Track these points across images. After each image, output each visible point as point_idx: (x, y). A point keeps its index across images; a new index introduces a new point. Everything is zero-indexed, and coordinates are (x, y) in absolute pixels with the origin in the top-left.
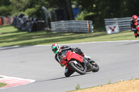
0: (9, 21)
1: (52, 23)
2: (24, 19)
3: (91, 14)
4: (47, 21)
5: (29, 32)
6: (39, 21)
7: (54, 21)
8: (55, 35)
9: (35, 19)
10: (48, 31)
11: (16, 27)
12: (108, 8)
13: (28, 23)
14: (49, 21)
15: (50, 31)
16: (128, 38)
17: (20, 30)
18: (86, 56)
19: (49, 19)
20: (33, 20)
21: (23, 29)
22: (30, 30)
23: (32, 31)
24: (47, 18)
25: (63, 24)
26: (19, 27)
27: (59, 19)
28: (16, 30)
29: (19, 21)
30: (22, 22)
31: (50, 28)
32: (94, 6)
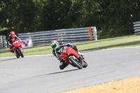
3: (5, 29)
12: (21, 22)
16: (42, 52)
32: (8, 21)
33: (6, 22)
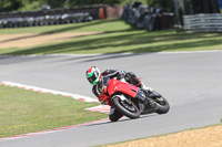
0: (116, 13)
1: (186, 17)
2: (142, 9)
4: (177, 14)
5: (149, 31)
6: (165, 14)
7: (188, 14)
8: (190, 36)
9: (158, 10)
10: (178, 30)
11: (127, 23)
13: (147, 17)
14: (181, 14)
15: (183, 30)
17: (134, 27)
18: (145, 87)
19: (180, 10)
20: (154, 12)
21: (139, 25)
22: (151, 27)
23: (154, 30)
24: (177, 9)
25: (203, 19)
26: (133, 22)
27: (196, 12)
28: (128, 27)
29: (133, 13)
30: (138, 14)
31: (182, 24)
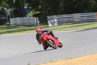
3: (38, 12)
12: (49, 8)
15: (10, 25)
25: (18, 20)
31: (10, 22)
32: (40, 7)
33: (39, 7)
